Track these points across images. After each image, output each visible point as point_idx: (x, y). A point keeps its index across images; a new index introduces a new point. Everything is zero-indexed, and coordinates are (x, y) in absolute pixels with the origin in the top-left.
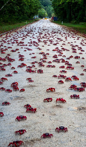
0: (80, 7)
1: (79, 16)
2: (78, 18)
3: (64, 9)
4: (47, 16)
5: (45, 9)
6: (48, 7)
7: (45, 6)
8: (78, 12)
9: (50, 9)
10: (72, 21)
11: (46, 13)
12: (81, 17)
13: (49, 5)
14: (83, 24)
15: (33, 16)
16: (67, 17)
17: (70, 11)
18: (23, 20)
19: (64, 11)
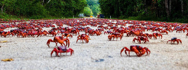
0: (129, 2)
1: (128, 11)
2: (127, 13)
3: (112, 5)
4: (92, 15)
5: (91, 8)
6: (93, 6)
7: (90, 5)
8: (127, 7)
9: (95, 8)
10: (120, 17)
11: (91, 12)
12: (130, 12)
13: (94, 4)
14: (132, 18)
15: (78, 14)
16: (115, 12)
17: (118, 7)
18: (69, 16)
19: (111, 7)
